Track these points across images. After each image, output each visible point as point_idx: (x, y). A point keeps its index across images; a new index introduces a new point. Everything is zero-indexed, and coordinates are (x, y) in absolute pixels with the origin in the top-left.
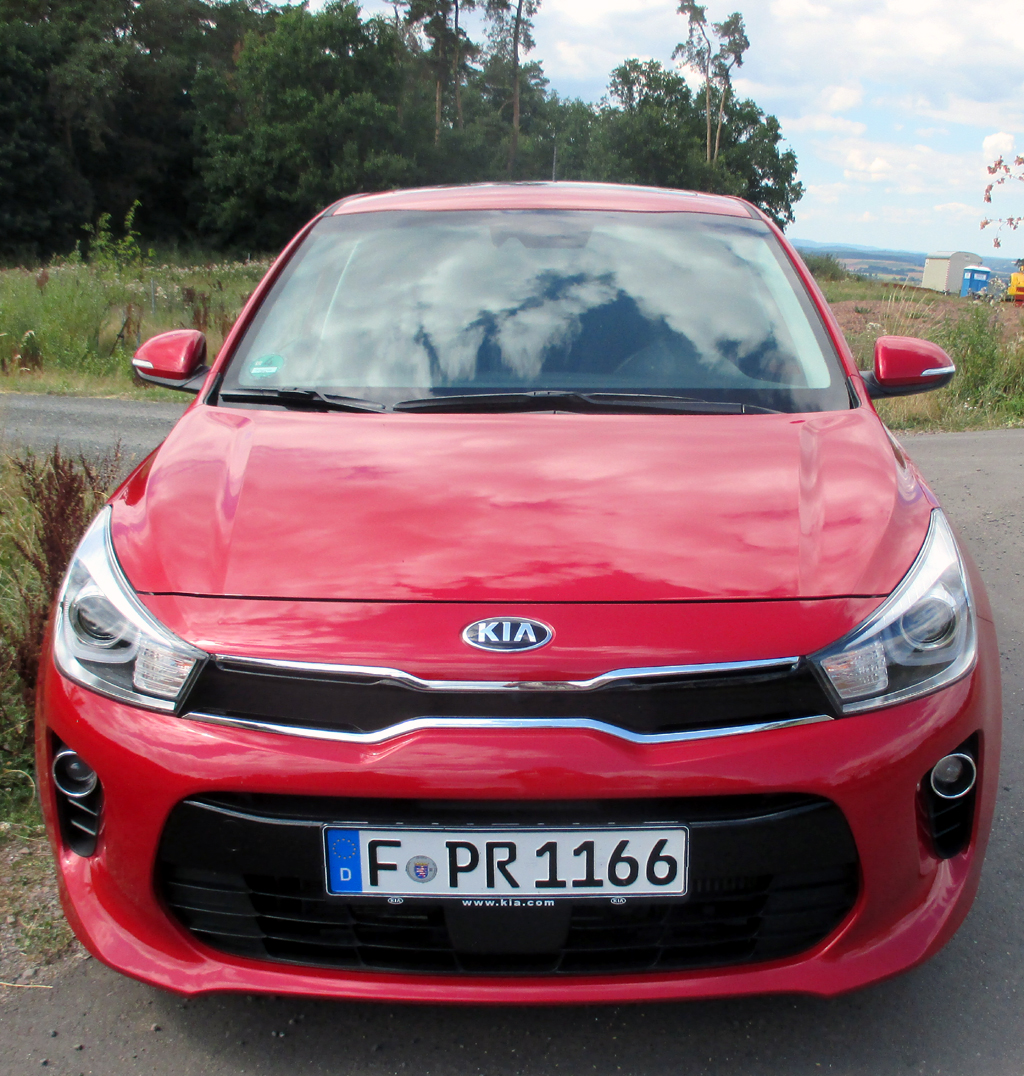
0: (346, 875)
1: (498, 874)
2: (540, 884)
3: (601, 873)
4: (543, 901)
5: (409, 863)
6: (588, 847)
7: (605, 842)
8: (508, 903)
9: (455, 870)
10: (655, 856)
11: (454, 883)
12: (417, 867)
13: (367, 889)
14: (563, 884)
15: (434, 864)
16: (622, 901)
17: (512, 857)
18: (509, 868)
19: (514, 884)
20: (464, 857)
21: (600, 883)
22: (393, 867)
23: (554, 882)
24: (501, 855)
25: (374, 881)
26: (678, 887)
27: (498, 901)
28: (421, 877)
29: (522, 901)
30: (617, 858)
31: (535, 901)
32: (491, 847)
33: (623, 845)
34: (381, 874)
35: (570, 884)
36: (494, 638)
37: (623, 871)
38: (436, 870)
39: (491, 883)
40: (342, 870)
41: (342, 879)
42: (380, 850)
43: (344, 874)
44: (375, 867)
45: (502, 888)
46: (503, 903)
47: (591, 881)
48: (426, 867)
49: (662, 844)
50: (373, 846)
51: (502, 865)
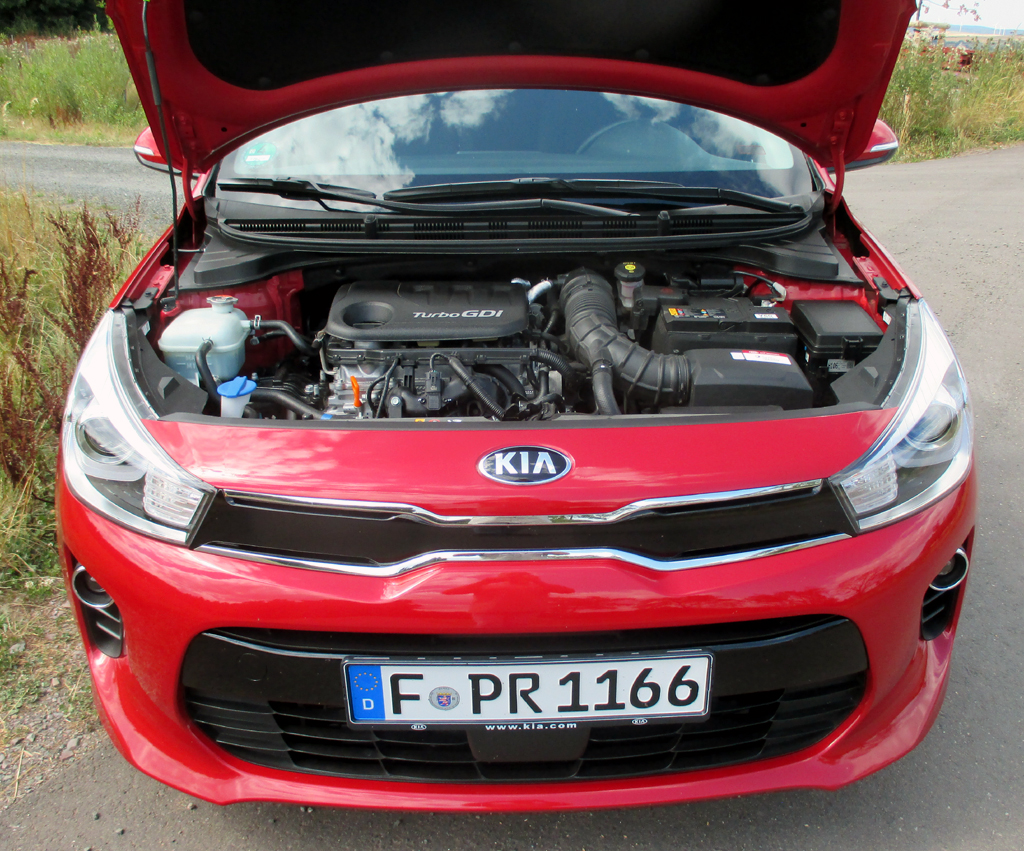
0: (368, 704)
1: (520, 701)
2: (562, 709)
3: (624, 696)
4: (565, 724)
5: (431, 693)
6: (612, 676)
7: (628, 670)
8: (531, 726)
9: (477, 699)
10: (678, 680)
11: (477, 709)
12: (439, 696)
13: (390, 716)
14: (585, 708)
15: (457, 693)
16: (643, 722)
17: (536, 686)
18: (531, 696)
19: (537, 709)
20: (487, 687)
21: (622, 706)
22: (416, 698)
23: (576, 706)
24: (524, 684)
25: (397, 710)
26: (699, 707)
27: (522, 726)
28: (445, 705)
29: (544, 725)
30: (640, 682)
31: (557, 724)
32: (513, 678)
33: (646, 672)
34: (404, 704)
35: (592, 708)
36: (512, 470)
37: (645, 695)
38: (458, 698)
39: (514, 709)
40: (364, 700)
41: (365, 708)
42: (402, 683)
43: (367, 704)
44: (397, 698)
45: (525, 712)
46: (526, 727)
47: (613, 704)
48: (449, 697)
49: (685, 670)
50: (395, 680)
51: (525, 694)
